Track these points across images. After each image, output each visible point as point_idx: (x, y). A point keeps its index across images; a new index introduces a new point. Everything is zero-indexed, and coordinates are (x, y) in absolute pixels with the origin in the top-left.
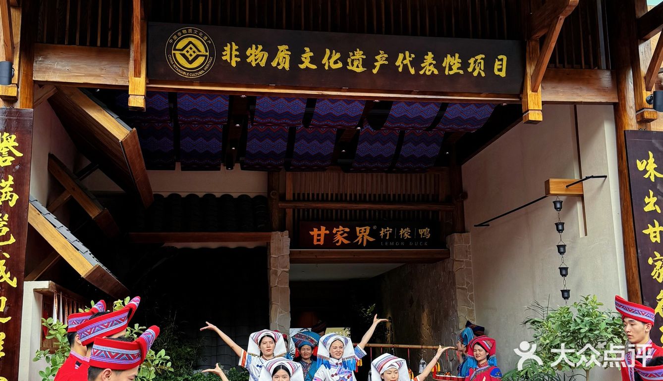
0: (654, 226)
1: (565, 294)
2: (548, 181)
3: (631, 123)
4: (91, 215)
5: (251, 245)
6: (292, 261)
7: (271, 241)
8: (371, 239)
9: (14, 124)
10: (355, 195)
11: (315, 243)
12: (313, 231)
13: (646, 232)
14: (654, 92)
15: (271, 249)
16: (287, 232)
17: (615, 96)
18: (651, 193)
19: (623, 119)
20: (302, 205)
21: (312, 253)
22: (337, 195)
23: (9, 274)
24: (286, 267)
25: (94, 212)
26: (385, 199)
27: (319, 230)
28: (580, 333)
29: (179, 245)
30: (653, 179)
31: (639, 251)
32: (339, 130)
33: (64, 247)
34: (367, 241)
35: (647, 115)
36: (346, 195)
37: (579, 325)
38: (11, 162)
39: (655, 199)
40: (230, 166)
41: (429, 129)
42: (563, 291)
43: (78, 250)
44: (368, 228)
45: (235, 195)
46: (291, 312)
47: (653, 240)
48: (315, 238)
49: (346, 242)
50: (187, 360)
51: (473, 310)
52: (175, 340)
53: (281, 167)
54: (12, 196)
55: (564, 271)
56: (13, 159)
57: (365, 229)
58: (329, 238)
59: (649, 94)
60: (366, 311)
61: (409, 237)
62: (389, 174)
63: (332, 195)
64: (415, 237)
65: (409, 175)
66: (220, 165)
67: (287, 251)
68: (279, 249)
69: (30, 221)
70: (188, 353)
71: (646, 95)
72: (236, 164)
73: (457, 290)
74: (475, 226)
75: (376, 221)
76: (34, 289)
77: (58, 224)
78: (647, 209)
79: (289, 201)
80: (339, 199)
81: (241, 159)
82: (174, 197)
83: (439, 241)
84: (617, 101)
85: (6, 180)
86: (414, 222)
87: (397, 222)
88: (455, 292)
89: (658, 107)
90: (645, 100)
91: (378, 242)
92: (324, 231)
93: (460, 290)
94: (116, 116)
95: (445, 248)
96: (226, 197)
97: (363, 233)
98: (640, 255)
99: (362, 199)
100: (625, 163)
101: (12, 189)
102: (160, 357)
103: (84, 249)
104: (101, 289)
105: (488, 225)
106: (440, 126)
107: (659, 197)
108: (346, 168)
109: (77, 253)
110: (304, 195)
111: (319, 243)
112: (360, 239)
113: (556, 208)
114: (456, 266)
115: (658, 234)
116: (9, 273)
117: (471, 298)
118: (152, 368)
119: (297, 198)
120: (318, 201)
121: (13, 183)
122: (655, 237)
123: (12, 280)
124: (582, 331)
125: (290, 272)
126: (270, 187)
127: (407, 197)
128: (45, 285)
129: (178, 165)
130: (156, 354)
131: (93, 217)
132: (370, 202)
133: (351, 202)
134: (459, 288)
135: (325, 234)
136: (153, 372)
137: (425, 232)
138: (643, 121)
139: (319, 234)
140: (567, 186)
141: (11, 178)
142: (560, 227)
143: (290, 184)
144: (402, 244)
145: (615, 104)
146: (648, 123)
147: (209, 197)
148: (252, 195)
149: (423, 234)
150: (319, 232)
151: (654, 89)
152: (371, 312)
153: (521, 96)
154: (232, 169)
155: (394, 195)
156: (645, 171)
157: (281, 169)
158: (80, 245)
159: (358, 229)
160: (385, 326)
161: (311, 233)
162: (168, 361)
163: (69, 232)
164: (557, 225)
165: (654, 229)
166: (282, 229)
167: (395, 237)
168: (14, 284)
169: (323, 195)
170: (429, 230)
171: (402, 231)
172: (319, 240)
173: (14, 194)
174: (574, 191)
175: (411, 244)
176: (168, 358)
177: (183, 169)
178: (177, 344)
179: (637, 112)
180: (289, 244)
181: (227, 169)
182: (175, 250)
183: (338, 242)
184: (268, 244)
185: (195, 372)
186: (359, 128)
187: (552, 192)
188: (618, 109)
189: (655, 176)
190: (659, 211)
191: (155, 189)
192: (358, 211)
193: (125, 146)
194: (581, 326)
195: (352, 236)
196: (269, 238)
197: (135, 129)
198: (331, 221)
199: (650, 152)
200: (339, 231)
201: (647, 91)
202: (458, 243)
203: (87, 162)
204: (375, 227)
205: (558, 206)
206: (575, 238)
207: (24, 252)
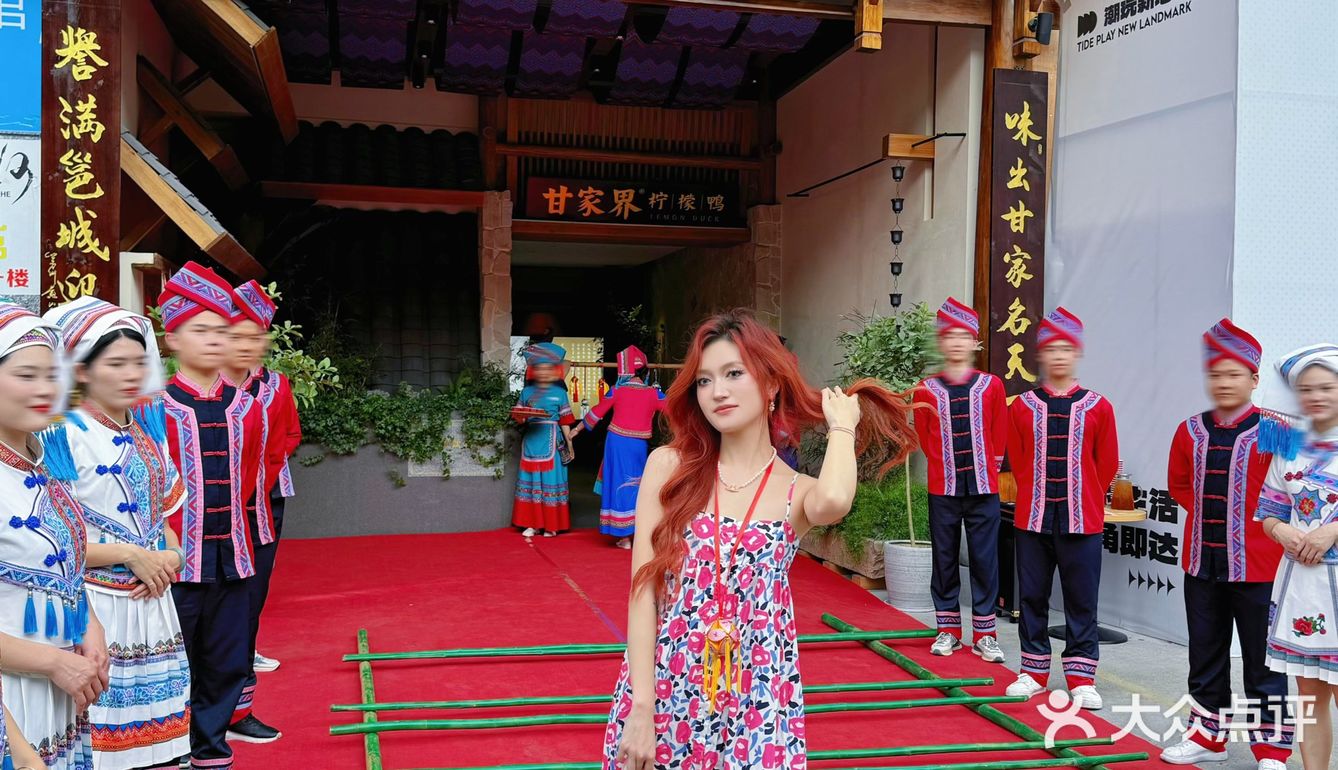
0: (1018, 210)
1: (896, 300)
2: (887, 137)
3: (1006, 60)
4: (206, 155)
5: (451, 210)
6: (515, 237)
7: (484, 206)
8: (636, 209)
9: (92, 14)
10: (614, 139)
11: (551, 210)
12: (548, 192)
13: (1005, 217)
14: (1040, 14)
15: (484, 218)
16: (508, 192)
17: (988, 15)
18: (1020, 162)
19: (995, 50)
20: (533, 152)
21: (546, 226)
22: (586, 138)
23: (97, 242)
24: (506, 246)
25: (210, 151)
26: (658, 148)
27: (558, 191)
28: (902, 353)
29: (339, 204)
30: (1024, 143)
31: (993, 244)
32: (589, 39)
33: (173, 204)
34: (630, 211)
35: (1026, 49)
36: (600, 138)
37: (901, 342)
38: (91, 74)
39: (1025, 170)
40: (419, 82)
41: (724, 46)
42: (892, 296)
43: (195, 210)
44: (632, 192)
45: (428, 130)
46: (512, 313)
47: (1015, 229)
48: (552, 204)
49: (598, 211)
50: (357, 375)
51: (777, 318)
52: (338, 345)
53: (499, 90)
54: (94, 126)
55: (896, 268)
56: (93, 70)
57: (627, 193)
58: (573, 204)
59: (1034, 15)
60: (627, 315)
61: (693, 208)
62: (667, 111)
63: (578, 137)
64: (701, 208)
65: (697, 112)
66: (403, 81)
67: (507, 222)
68: (496, 218)
69: (123, 165)
70: (359, 365)
71: (1030, 17)
72: (428, 79)
73: (758, 289)
74: (788, 196)
75: (644, 181)
76: (133, 265)
77: (163, 170)
78: (1011, 185)
79: (513, 144)
80: (589, 144)
81: (436, 71)
82: (330, 127)
83: (736, 216)
84: (989, 23)
85: (86, 101)
86: (703, 185)
87: (674, 184)
88: (755, 291)
89: (1041, 38)
90: (1026, 25)
91: (646, 214)
92: (564, 193)
93: (762, 289)
94: (244, 7)
95: (746, 226)
96: (413, 132)
97: (624, 200)
98: (993, 249)
99: (624, 147)
100: (990, 117)
101: (94, 116)
102: (324, 368)
103: (203, 209)
104: (227, 267)
105: (807, 195)
106: (741, 42)
107: (1031, 168)
108: (602, 97)
109: (193, 215)
110: (535, 135)
111: (557, 211)
112: (618, 208)
113: (895, 177)
114: (759, 253)
115: (1022, 221)
116: (97, 240)
117: (777, 301)
118: (312, 383)
119: (525, 140)
120: (556, 145)
121: (95, 107)
122: (1018, 224)
123: (102, 250)
124: (904, 350)
125: (512, 253)
126: (482, 119)
127: (692, 146)
128: (148, 258)
129: (336, 75)
130: (317, 364)
131: (209, 158)
132: (636, 151)
133: (607, 149)
134: (760, 286)
135: (567, 199)
136: (314, 388)
137: (716, 201)
138: (1021, 56)
139: (557, 197)
140: (913, 146)
141: (92, 99)
142: (897, 205)
143: (514, 116)
144: (683, 218)
145: (987, 28)
146: (1029, 60)
147: (386, 130)
148: (454, 132)
149: (714, 205)
150: (558, 195)
151: (1040, 10)
152: (636, 317)
153: (855, 8)
154: (422, 87)
155: (673, 143)
156: (1016, 130)
157: (499, 93)
158: (195, 201)
159: (616, 193)
160: (655, 338)
161: (546, 196)
162: (334, 374)
163: (177, 182)
164: (894, 201)
165: (1018, 214)
166: (501, 188)
167: (672, 207)
168: (105, 255)
169: (564, 136)
170: (722, 198)
171: (682, 199)
172: (556, 207)
173: (97, 123)
174: (922, 153)
175: (695, 218)
176: (335, 369)
177: (344, 84)
178: (341, 352)
179: (1014, 41)
180: (511, 211)
181: (414, 86)
182: (334, 210)
183: (585, 211)
184: (480, 210)
185: (369, 393)
186: (620, 37)
187: (890, 154)
188: (991, 35)
189: (1028, 137)
190: (1027, 189)
191: (301, 113)
192: (617, 165)
193: (258, 53)
194: (904, 344)
195: (607, 202)
196: (481, 200)
197: (273, 28)
198: (574, 176)
199: (1025, 103)
200: (587, 195)
201: (1031, 11)
202: (763, 219)
203: (190, 67)
204: (642, 191)
205: (898, 174)
206: (918, 221)
207: (117, 211)
